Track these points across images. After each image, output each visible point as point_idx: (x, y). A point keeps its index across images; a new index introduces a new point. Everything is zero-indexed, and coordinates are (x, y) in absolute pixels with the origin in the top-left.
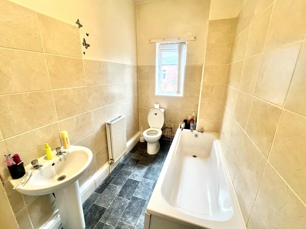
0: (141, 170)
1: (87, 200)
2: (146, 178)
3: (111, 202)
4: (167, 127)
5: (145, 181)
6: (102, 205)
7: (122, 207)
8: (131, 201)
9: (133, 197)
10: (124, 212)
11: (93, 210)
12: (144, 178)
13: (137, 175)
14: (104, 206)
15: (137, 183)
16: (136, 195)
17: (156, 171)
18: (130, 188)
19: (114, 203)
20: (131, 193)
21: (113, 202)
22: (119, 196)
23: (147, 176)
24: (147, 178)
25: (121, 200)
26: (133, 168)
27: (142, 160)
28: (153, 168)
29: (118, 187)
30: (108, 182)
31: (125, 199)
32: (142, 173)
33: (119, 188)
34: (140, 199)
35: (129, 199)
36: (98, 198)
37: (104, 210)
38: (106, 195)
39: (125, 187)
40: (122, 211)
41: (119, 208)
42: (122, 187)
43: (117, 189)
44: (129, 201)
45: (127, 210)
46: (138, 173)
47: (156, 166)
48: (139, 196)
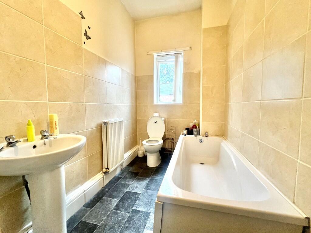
0: (141, 182)
1: (72, 216)
2: (148, 189)
3: (105, 217)
4: (168, 138)
5: (147, 193)
6: (92, 221)
7: (119, 222)
8: (130, 214)
9: (133, 210)
10: (122, 228)
11: (79, 228)
12: (146, 189)
13: (137, 187)
14: (95, 222)
15: (137, 195)
16: (137, 207)
17: (159, 182)
18: (129, 201)
19: (109, 218)
20: (130, 206)
21: (107, 217)
22: (115, 209)
23: (150, 187)
24: (150, 190)
25: (117, 215)
26: (132, 181)
27: (141, 173)
28: (156, 180)
29: (113, 200)
30: (101, 196)
31: (122, 212)
32: (143, 185)
33: (115, 202)
34: (142, 212)
35: (129, 213)
36: (88, 214)
37: (95, 227)
38: (98, 209)
39: (123, 200)
40: (120, 226)
41: (115, 223)
42: (118, 201)
43: (113, 202)
44: (128, 215)
45: (127, 225)
46: (138, 185)
47: (158, 177)
48: (141, 209)
